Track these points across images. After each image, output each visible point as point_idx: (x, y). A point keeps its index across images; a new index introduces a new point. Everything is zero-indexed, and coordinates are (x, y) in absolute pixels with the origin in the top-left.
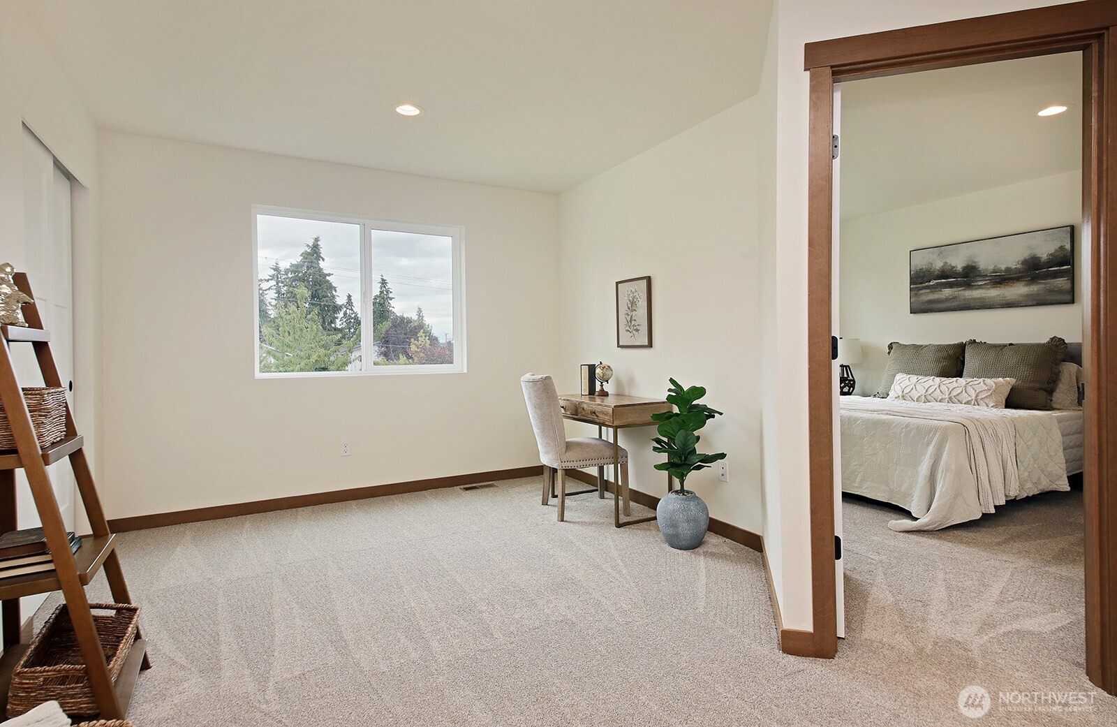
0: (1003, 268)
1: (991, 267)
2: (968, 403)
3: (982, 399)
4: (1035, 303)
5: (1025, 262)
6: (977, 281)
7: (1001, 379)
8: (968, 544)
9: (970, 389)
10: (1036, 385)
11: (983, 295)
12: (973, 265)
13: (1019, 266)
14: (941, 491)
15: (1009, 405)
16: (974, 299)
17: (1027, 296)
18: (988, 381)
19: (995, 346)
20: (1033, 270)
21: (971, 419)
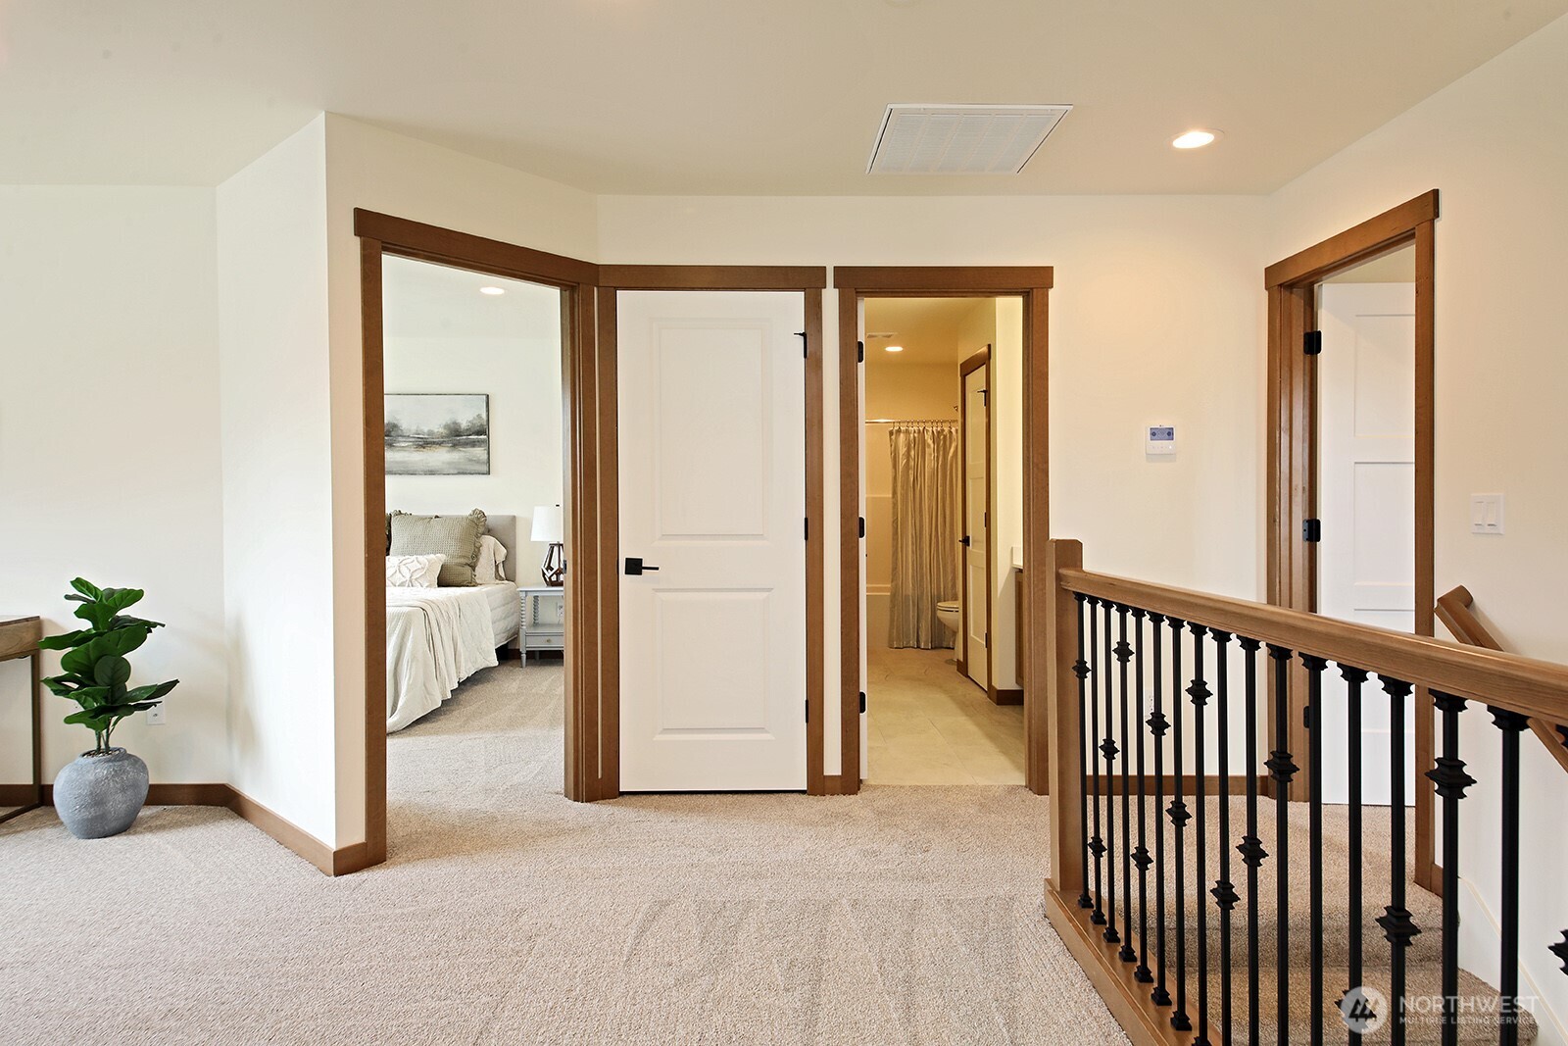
0: (426, 430)
1: (414, 428)
2: (402, 585)
3: (416, 579)
4: (456, 472)
5: (446, 426)
6: (399, 442)
7: (432, 556)
8: (437, 733)
9: (404, 569)
10: (463, 561)
11: (406, 459)
12: (396, 422)
13: (441, 430)
14: (408, 684)
15: (442, 583)
16: (397, 462)
17: (449, 463)
18: (421, 558)
19: (422, 518)
20: (456, 437)
21: (427, 601)
